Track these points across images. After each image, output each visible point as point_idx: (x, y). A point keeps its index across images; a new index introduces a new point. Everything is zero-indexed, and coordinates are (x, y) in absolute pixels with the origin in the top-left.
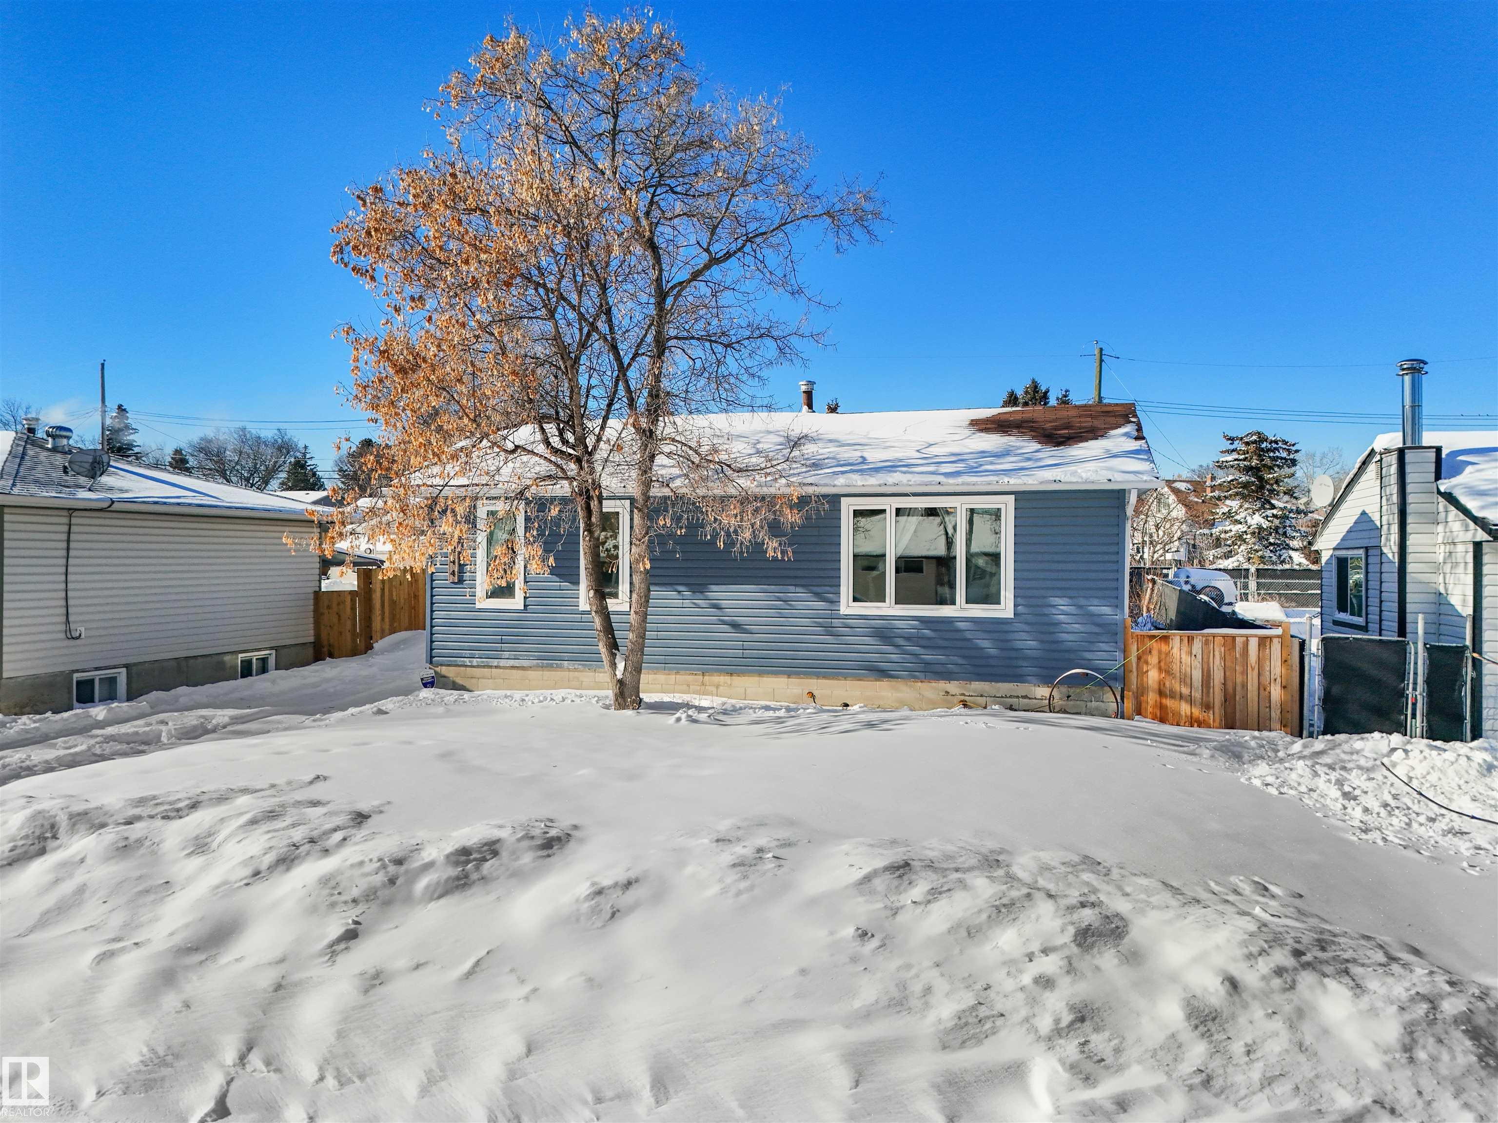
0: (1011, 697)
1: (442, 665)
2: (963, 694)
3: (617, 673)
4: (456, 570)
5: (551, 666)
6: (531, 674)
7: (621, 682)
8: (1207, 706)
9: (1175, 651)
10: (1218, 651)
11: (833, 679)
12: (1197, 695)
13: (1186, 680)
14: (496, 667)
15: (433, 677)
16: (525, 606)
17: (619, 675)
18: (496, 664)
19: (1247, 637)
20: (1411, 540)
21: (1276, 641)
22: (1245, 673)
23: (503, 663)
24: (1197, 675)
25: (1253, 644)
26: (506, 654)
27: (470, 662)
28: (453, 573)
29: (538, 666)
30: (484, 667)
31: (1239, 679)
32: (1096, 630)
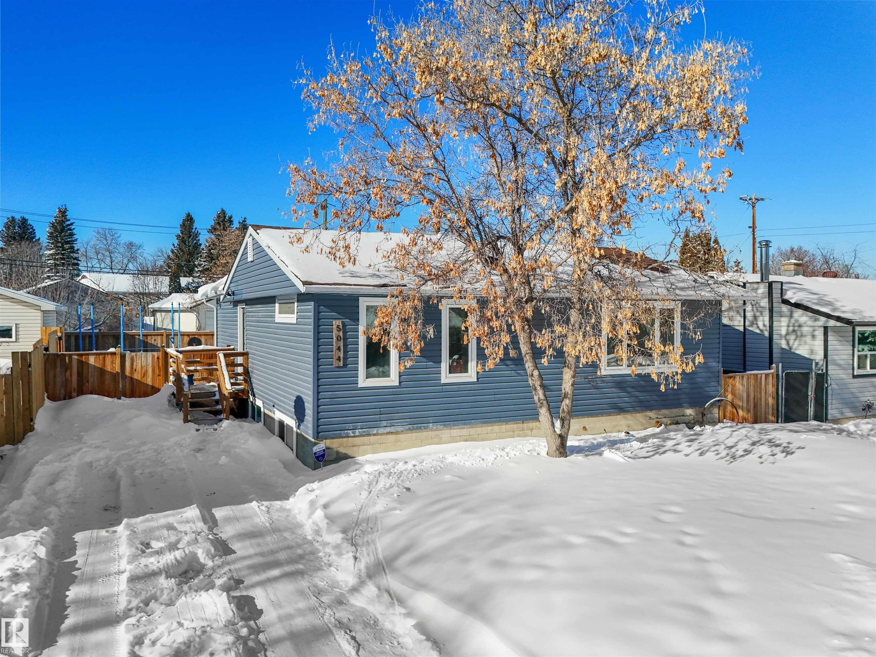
0: (677, 416)
1: (326, 439)
2: (657, 418)
3: (556, 429)
4: (342, 356)
5: (420, 428)
6: (402, 436)
8: (748, 411)
9: (737, 384)
10: (752, 382)
12: (745, 405)
13: (741, 398)
14: (374, 435)
15: (324, 450)
16: (400, 382)
17: (558, 431)
18: (375, 432)
19: (761, 374)
21: (771, 375)
22: (761, 393)
23: (381, 430)
24: (745, 395)
25: (763, 376)
26: (384, 423)
27: (353, 433)
28: (339, 359)
29: (409, 429)
30: (364, 436)
31: (759, 397)
32: (710, 375)
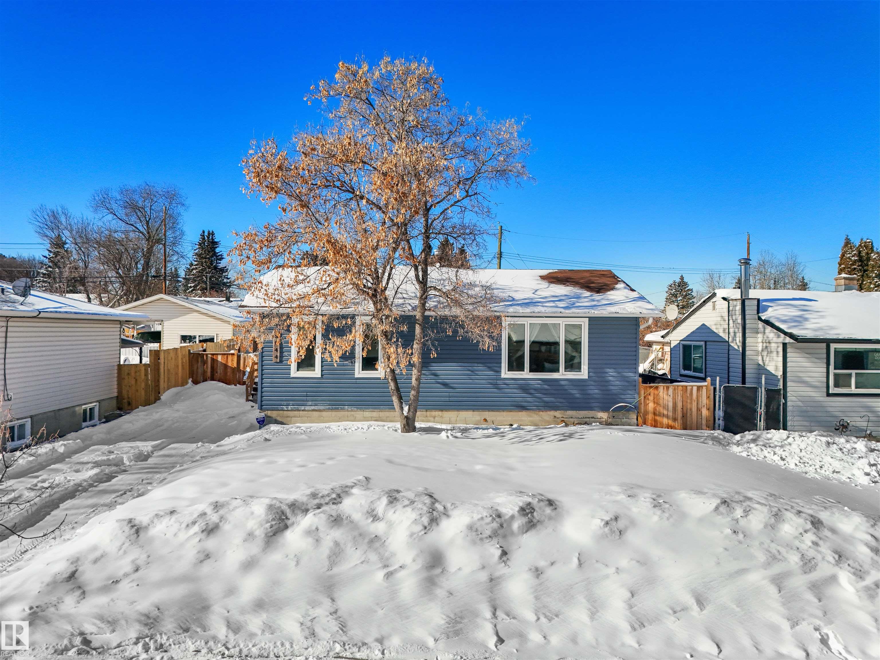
0: (586, 418)
1: (268, 410)
2: (563, 417)
3: (404, 412)
4: (278, 355)
5: (338, 409)
6: (324, 414)
7: (407, 417)
8: (675, 419)
9: (661, 394)
10: (680, 393)
11: (497, 411)
12: (670, 414)
13: (666, 407)
14: (303, 410)
15: (264, 417)
16: (322, 375)
17: (405, 413)
18: (303, 409)
19: (692, 386)
20: (748, 340)
21: (704, 388)
22: (691, 403)
23: (307, 408)
24: (671, 405)
25: (695, 389)
26: (310, 403)
27: (286, 408)
28: (276, 357)
29: (329, 409)
30: (295, 411)
31: (689, 407)
32: (626, 384)
